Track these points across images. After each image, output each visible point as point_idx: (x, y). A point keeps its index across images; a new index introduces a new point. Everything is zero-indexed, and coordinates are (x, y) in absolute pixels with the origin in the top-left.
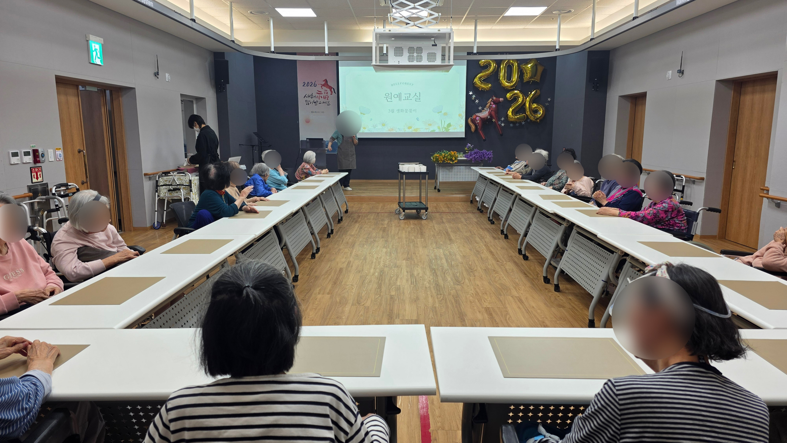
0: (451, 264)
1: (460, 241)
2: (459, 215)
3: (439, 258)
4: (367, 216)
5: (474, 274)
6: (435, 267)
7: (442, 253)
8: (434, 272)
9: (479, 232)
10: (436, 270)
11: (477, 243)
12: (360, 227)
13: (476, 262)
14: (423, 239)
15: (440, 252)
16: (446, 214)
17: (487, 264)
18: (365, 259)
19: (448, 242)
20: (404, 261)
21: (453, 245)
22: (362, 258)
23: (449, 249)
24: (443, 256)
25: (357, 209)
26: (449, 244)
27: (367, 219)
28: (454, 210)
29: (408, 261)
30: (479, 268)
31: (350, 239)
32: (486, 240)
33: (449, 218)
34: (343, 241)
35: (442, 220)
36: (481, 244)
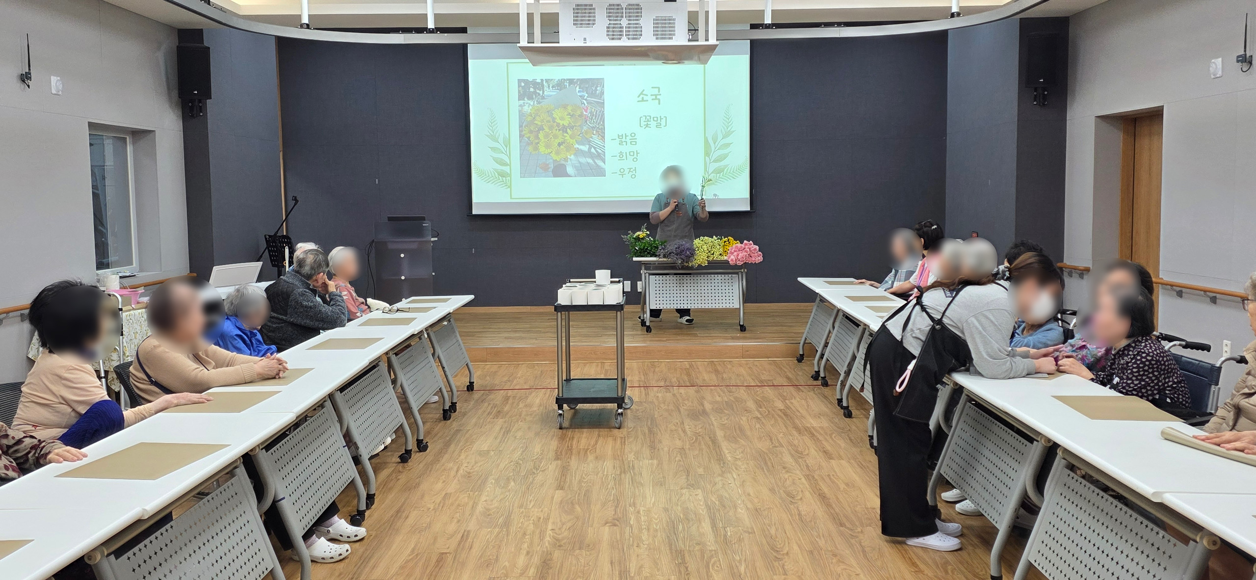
0: (725, 536)
1: (746, 466)
2: (742, 391)
3: (693, 516)
4: (527, 397)
5: (783, 565)
6: (683, 546)
7: (700, 500)
8: (680, 561)
9: (791, 438)
10: (687, 555)
11: (787, 472)
12: (506, 428)
13: (788, 527)
14: (655, 462)
15: (696, 500)
16: (711, 390)
17: (815, 533)
18: (507, 524)
19: (716, 468)
20: (607, 528)
21: (729, 475)
22: (501, 520)
23: (718, 490)
24: (703, 511)
25: (506, 379)
26: (719, 475)
27: (526, 406)
28: (730, 378)
29: (615, 528)
30: (796, 547)
31: (476, 463)
32: (807, 462)
33: (718, 399)
34: (457, 471)
35: (703, 406)
36: (795, 474)
